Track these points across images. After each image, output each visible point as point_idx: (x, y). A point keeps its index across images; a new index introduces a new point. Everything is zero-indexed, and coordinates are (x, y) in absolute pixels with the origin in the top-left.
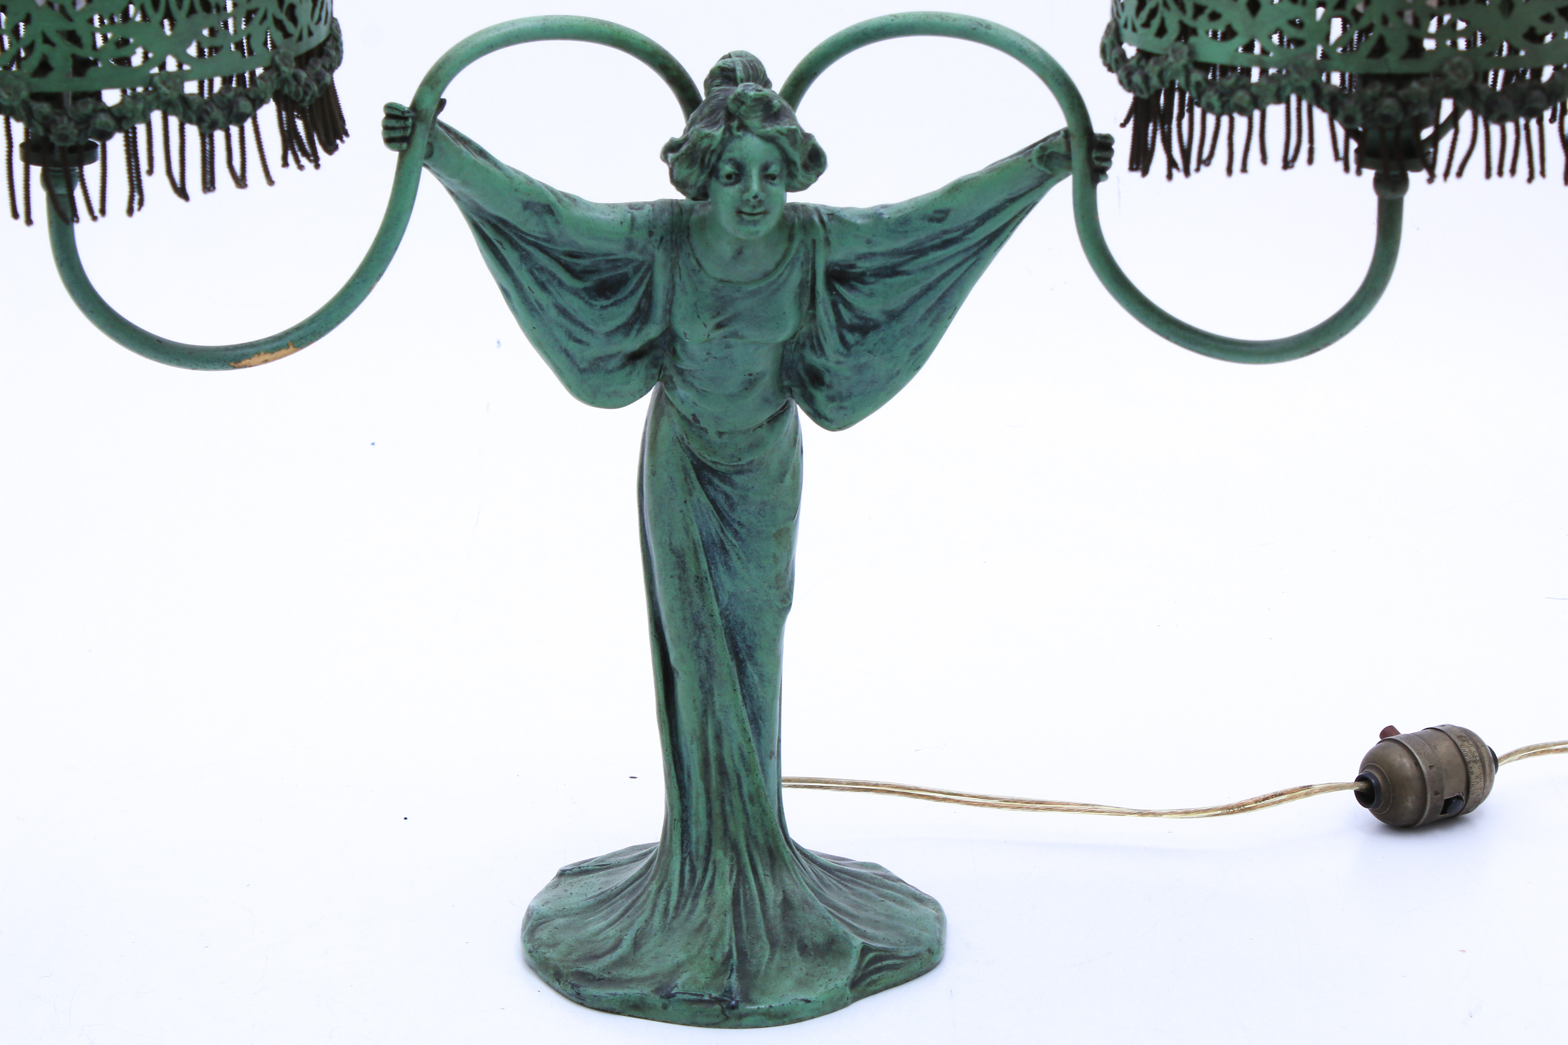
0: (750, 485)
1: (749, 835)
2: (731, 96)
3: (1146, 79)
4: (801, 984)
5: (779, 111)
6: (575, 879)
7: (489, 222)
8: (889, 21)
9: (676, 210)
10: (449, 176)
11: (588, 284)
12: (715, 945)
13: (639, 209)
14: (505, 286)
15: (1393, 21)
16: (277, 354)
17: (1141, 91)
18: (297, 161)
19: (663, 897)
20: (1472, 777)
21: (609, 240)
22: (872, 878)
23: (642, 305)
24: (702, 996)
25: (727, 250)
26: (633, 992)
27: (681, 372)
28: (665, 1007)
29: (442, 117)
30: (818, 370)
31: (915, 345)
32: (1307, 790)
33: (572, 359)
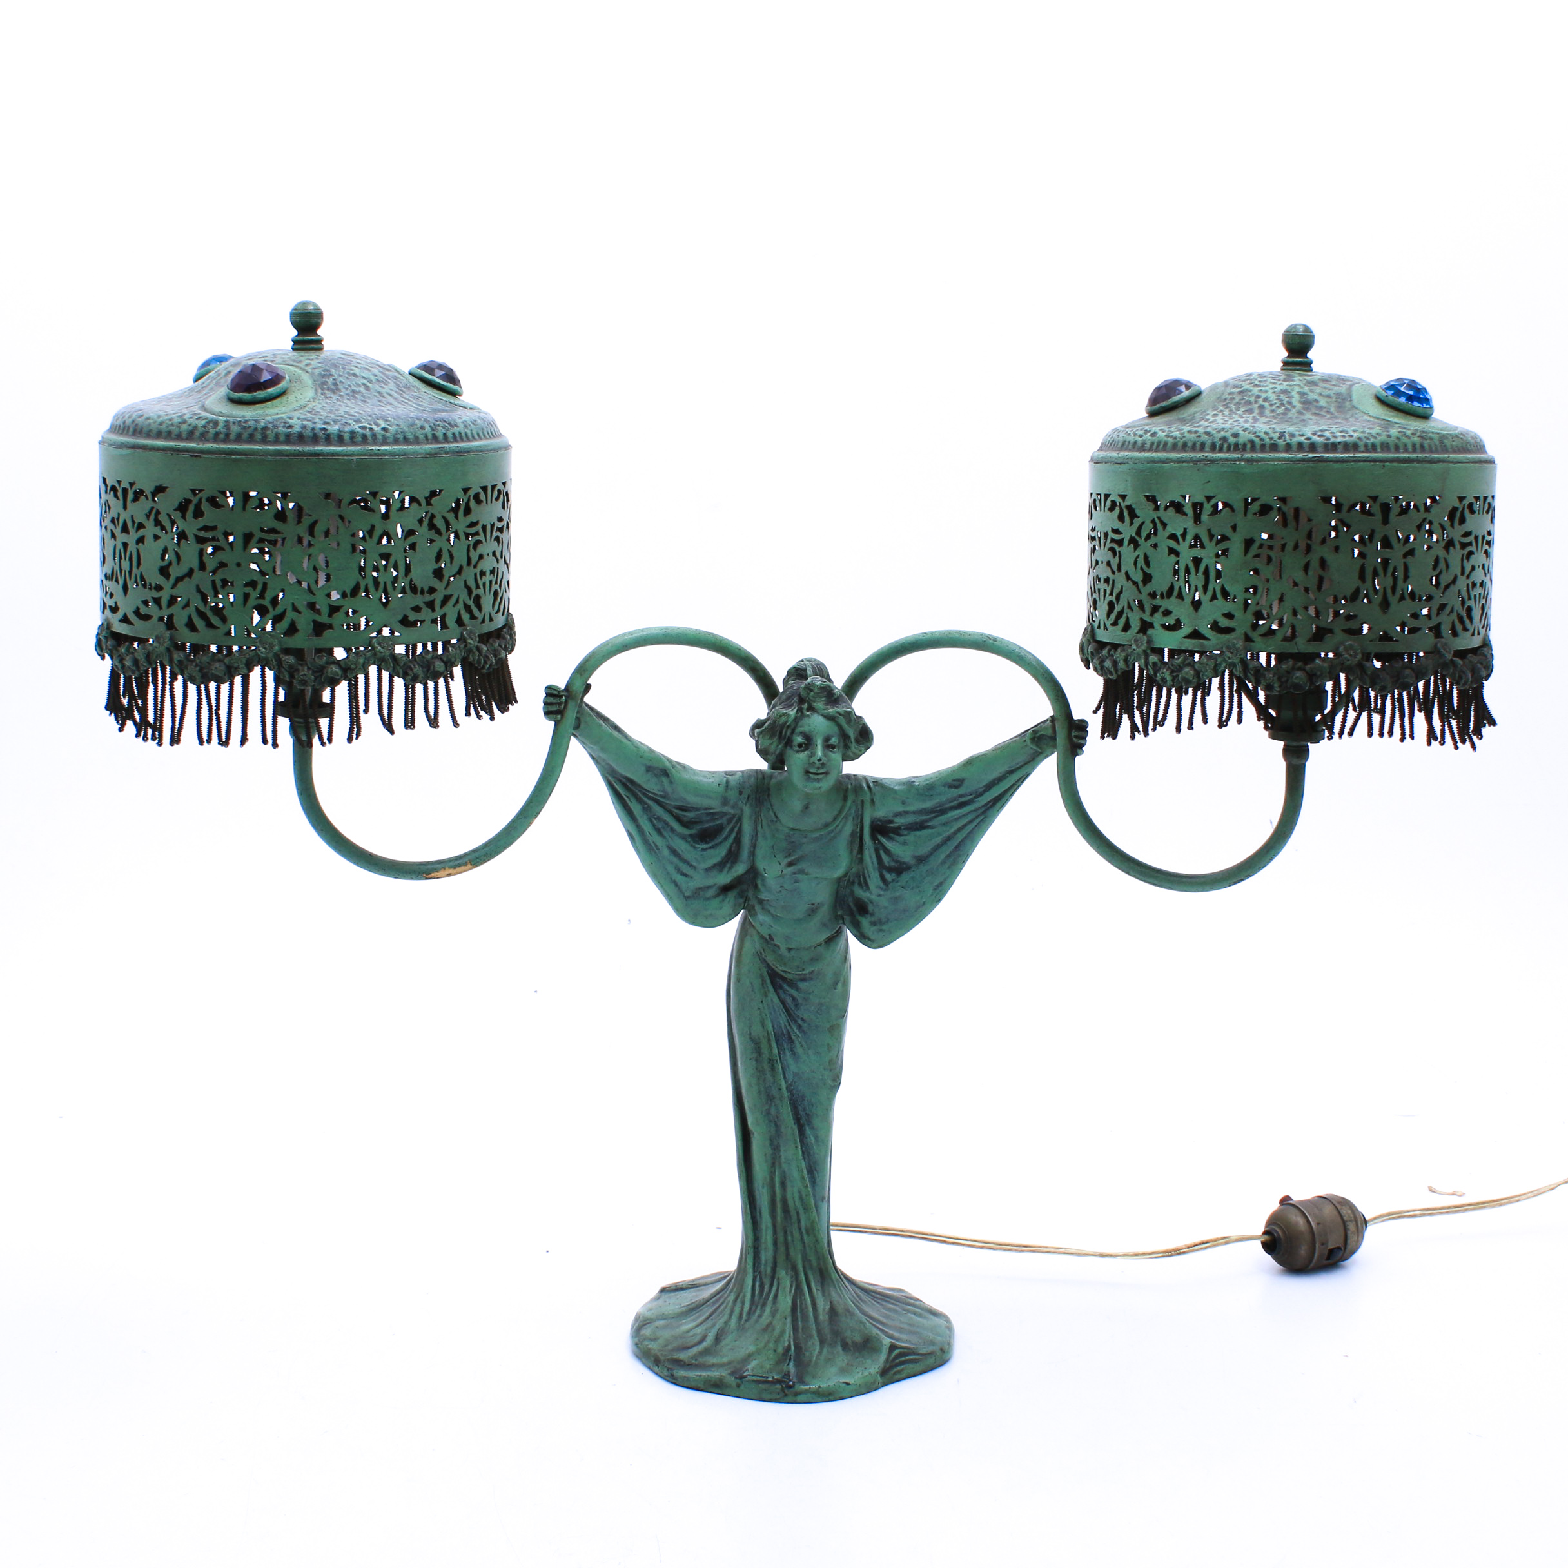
0: (811, 990)
1: (805, 1259)
2: (803, 686)
3: (1115, 663)
4: (843, 1371)
5: (838, 697)
6: (672, 1294)
7: (620, 781)
8: (921, 637)
9: (760, 776)
10: (591, 743)
11: (693, 832)
12: (777, 1341)
13: (732, 775)
14: (631, 831)
15: (1300, 611)
16: (458, 869)
17: (1111, 673)
18: (477, 713)
19: (739, 1304)
20: (1349, 1233)
21: (710, 798)
22: (898, 1298)
23: (733, 849)
24: (767, 1377)
25: (797, 805)
26: (715, 1374)
27: (761, 902)
28: (738, 1386)
29: (587, 699)
30: (864, 902)
31: (937, 883)
32: (1226, 1240)
33: (679, 888)
